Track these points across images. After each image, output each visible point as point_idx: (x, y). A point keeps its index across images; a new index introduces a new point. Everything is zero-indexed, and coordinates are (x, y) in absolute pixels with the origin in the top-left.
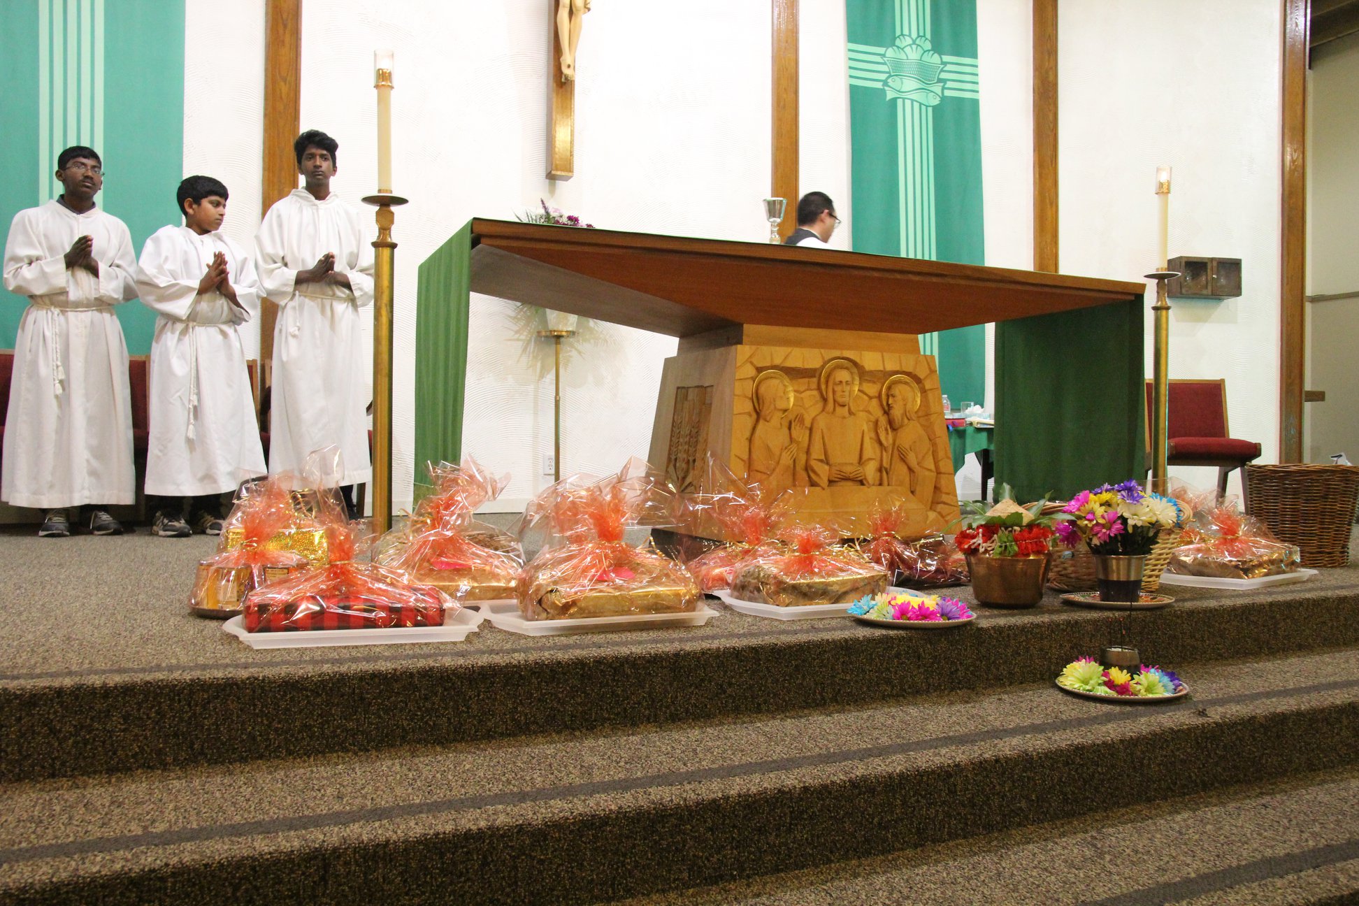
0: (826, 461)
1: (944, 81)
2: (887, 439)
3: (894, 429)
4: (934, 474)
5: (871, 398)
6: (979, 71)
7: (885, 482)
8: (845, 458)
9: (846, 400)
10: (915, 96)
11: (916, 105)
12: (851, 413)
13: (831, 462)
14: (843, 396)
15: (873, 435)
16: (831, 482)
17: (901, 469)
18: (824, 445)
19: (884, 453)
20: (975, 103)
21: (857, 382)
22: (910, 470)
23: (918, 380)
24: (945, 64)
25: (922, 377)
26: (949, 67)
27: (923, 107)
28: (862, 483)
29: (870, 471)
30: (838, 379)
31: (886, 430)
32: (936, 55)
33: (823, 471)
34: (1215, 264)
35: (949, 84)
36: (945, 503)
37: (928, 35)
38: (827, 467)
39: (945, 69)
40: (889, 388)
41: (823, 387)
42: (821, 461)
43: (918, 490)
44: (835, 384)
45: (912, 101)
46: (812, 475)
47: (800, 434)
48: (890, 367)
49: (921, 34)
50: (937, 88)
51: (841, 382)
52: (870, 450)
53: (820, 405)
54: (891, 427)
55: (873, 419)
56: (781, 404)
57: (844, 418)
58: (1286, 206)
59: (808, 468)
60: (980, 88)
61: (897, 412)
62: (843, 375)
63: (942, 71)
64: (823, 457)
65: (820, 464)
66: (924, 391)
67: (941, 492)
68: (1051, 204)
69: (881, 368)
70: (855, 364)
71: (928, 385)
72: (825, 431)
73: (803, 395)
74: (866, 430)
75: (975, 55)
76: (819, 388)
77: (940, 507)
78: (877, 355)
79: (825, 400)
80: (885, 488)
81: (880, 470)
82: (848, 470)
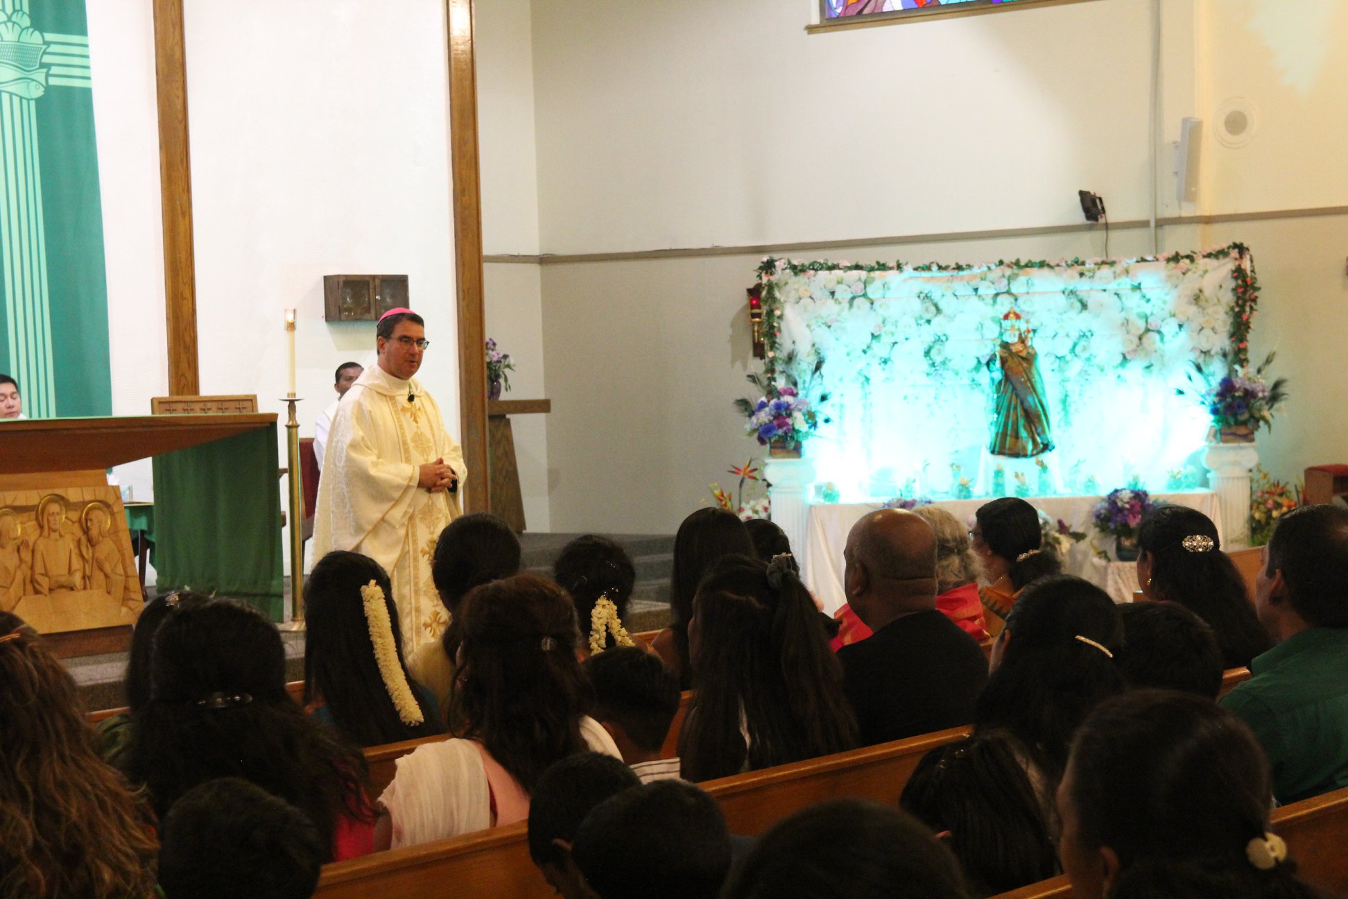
0: (46, 574)
1: (47, 66)
2: (88, 553)
3: (93, 546)
4: (123, 578)
5: (73, 522)
6: (90, 51)
7: (88, 587)
8: (59, 570)
9: (57, 527)
10: (11, 88)
11: (16, 100)
12: (61, 536)
13: (50, 574)
14: (55, 524)
15: (77, 551)
16: (51, 590)
17: (99, 576)
18: (44, 561)
19: (87, 565)
20: (87, 92)
21: (64, 511)
22: (106, 576)
23: (108, 506)
24: (48, 44)
25: (111, 503)
26: (53, 48)
27: (25, 102)
28: (72, 589)
29: (77, 579)
30: (51, 511)
31: (87, 547)
32: (37, 33)
33: (45, 583)
34: (377, 282)
35: (54, 70)
36: (133, 599)
37: (26, 9)
38: (47, 579)
39: (48, 50)
40: (87, 514)
41: (40, 518)
42: (43, 575)
43: (113, 590)
44: (49, 515)
45: (11, 94)
46: (37, 586)
47: (26, 556)
48: (87, 497)
49: (18, 7)
50: (40, 76)
51: (53, 513)
52: (77, 564)
53: (38, 532)
54: (90, 544)
55: (76, 539)
56: (13, 536)
57: (57, 540)
58: (459, 205)
59: (33, 581)
60: (93, 73)
61: (94, 532)
62: (54, 508)
63: (45, 53)
64: (44, 572)
65: (43, 577)
66: (113, 514)
67: (129, 591)
68: (183, 214)
69: (81, 500)
70: (62, 498)
71: (116, 509)
72: (45, 553)
73: (26, 525)
74: (73, 549)
75: (83, 32)
76: (37, 519)
77: (131, 603)
78: (78, 490)
79: (41, 527)
80: (89, 591)
81: (84, 577)
82: (63, 580)
